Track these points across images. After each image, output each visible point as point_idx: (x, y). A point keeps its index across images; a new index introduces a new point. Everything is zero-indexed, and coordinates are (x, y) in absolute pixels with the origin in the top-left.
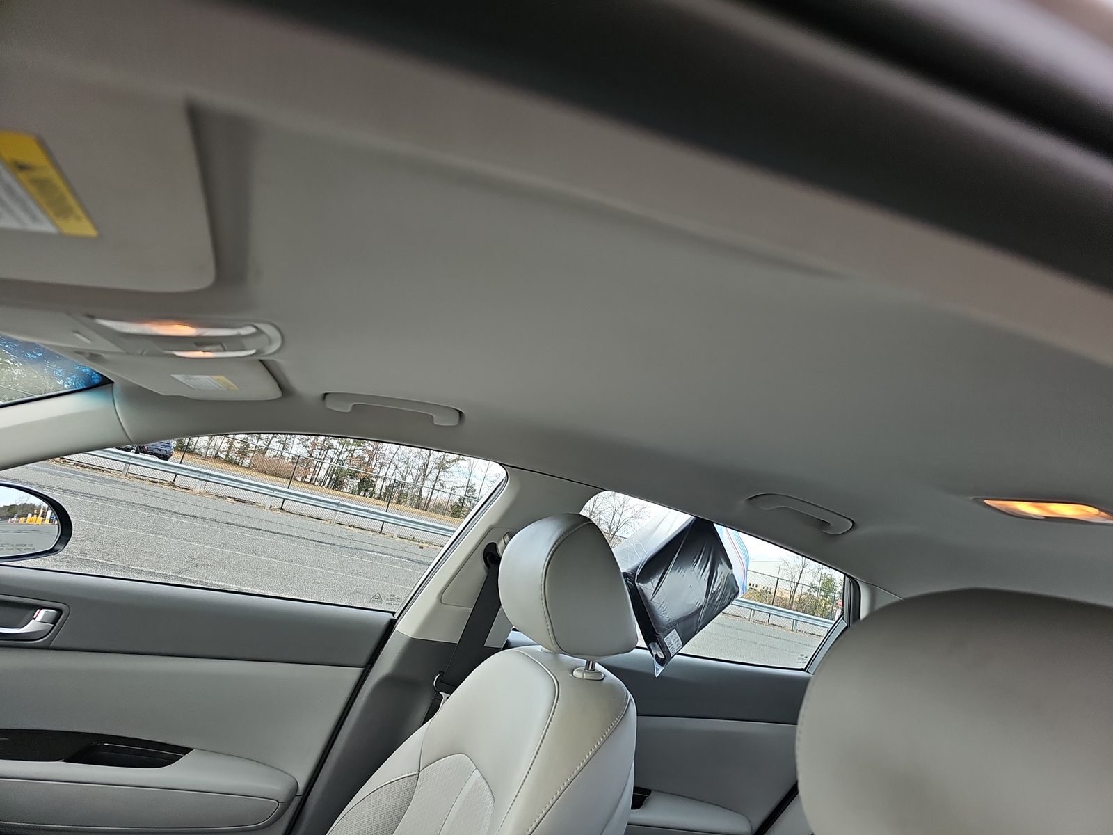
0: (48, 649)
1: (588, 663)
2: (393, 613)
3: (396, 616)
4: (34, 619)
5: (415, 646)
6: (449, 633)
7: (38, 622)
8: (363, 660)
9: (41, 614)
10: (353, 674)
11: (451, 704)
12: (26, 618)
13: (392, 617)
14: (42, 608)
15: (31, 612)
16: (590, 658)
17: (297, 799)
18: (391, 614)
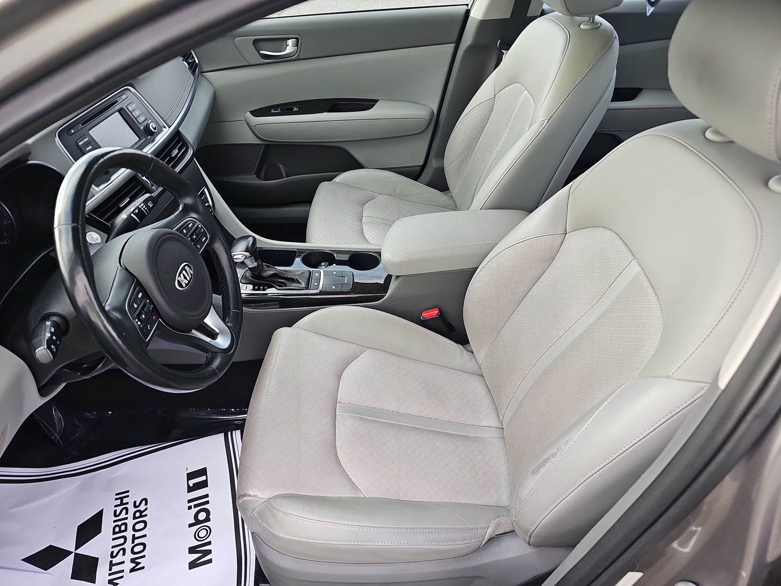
0: (300, 60)
1: (590, 19)
2: (467, 5)
3: (469, 7)
4: (288, 45)
5: (484, 24)
6: (504, 12)
7: (290, 47)
8: (455, 38)
9: (290, 42)
10: (450, 47)
11: (509, 56)
12: (285, 45)
13: (467, 8)
14: (289, 39)
15: (285, 42)
16: (590, 15)
17: (435, 118)
18: (466, 6)
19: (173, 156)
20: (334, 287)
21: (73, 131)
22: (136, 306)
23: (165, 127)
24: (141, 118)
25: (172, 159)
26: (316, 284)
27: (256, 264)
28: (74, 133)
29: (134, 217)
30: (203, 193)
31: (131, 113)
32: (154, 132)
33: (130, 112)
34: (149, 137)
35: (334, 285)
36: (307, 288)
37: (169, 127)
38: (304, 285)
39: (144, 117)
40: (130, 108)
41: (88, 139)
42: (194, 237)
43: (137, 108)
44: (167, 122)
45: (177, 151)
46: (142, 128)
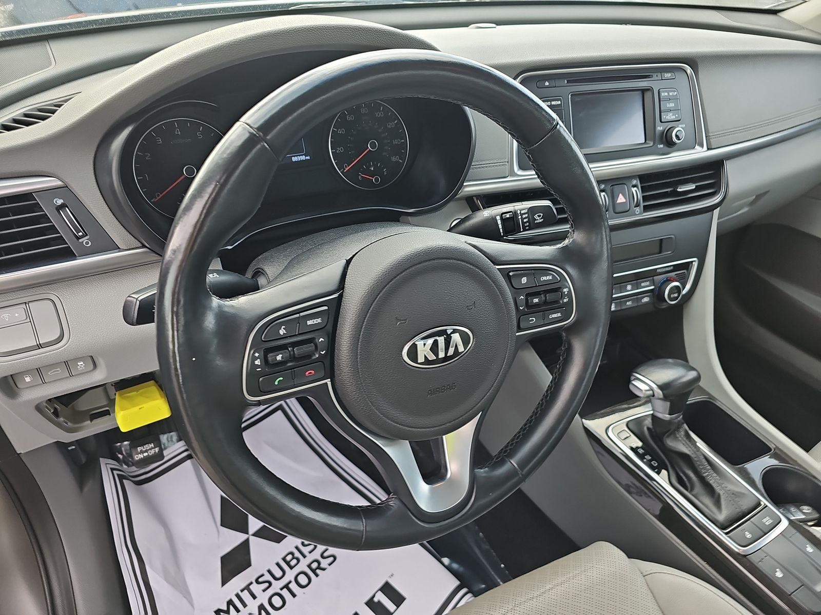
19: (679, 190)
20: (779, 574)
21: (547, 84)
22: (282, 331)
23: (702, 146)
24: (671, 114)
25: (675, 193)
26: (749, 536)
27: (667, 417)
28: (547, 87)
29: (499, 222)
31: (660, 101)
32: (674, 144)
33: (659, 99)
34: (662, 146)
35: (784, 569)
36: (723, 527)
37: (708, 149)
38: (721, 517)
39: (677, 115)
40: (663, 94)
41: (559, 102)
42: (536, 300)
43: (675, 99)
44: (711, 140)
45: (694, 187)
46: (660, 128)
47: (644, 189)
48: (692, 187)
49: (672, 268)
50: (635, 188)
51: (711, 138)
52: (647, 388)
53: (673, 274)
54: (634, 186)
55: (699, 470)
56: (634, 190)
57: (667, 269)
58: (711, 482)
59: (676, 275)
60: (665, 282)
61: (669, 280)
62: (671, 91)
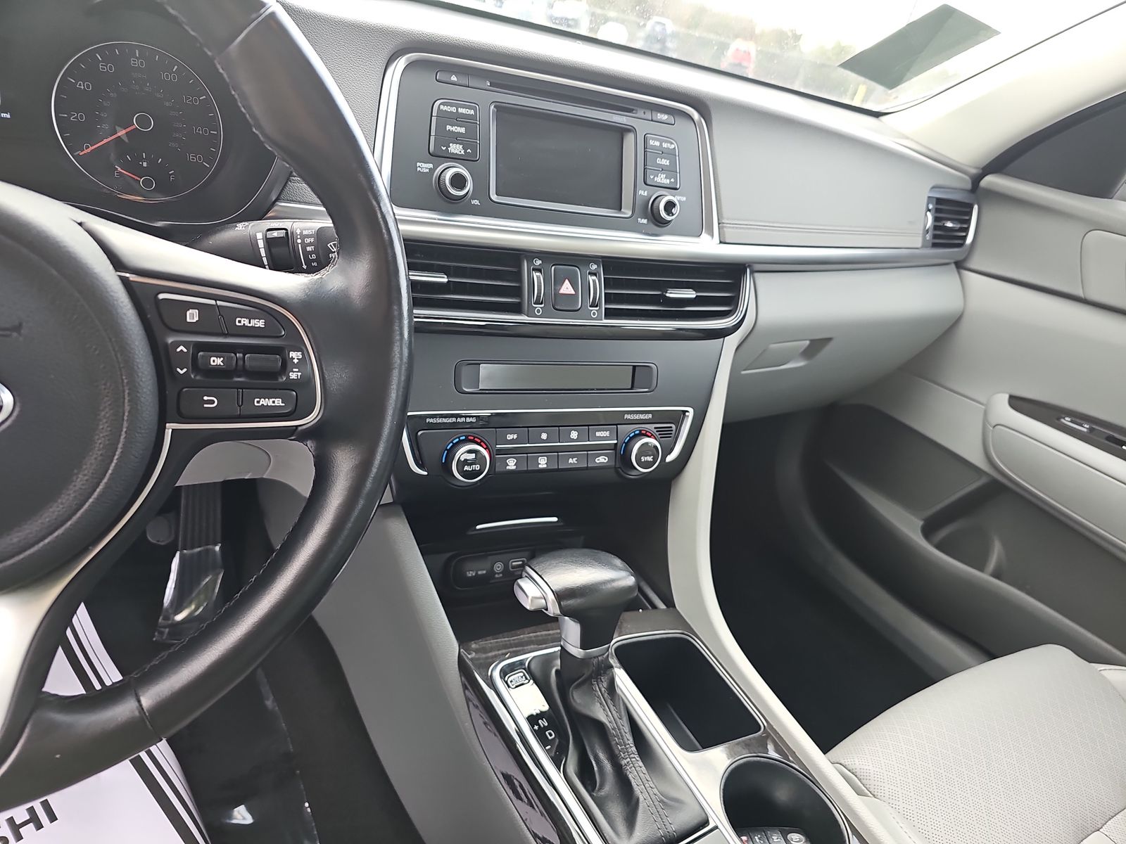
19: (667, 295)
21: (454, 78)
23: (711, 235)
24: (663, 176)
25: (664, 300)
27: (580, 652)
28: (454, 84)
29: (261, 244)
30: (679, 418)
31: (645, 151)
32: (663, 221)
33: (645, 148)
34: (645, 221)
37: (722, 242)
39: (672, 180)
40: (651, 142)
41: (472, 112)
42: (217, 361)
43: (670, 154)
44: (725, 229)
45: (694, 296)
46: (643, 193)
47: (608, 284)
48: (690, 294)
49: (650, 416)
50: (594, 278)
51: (726, 227)
52: (538, 594)
53: (651, 427)
54: (592, 274)
55: (617, 752)
56: (591, 278)
57: (642, 417)
58: (630, 776)
59: (655, 428)
60: (636, 436)
61: (642, 434)
62: (666, 142)
